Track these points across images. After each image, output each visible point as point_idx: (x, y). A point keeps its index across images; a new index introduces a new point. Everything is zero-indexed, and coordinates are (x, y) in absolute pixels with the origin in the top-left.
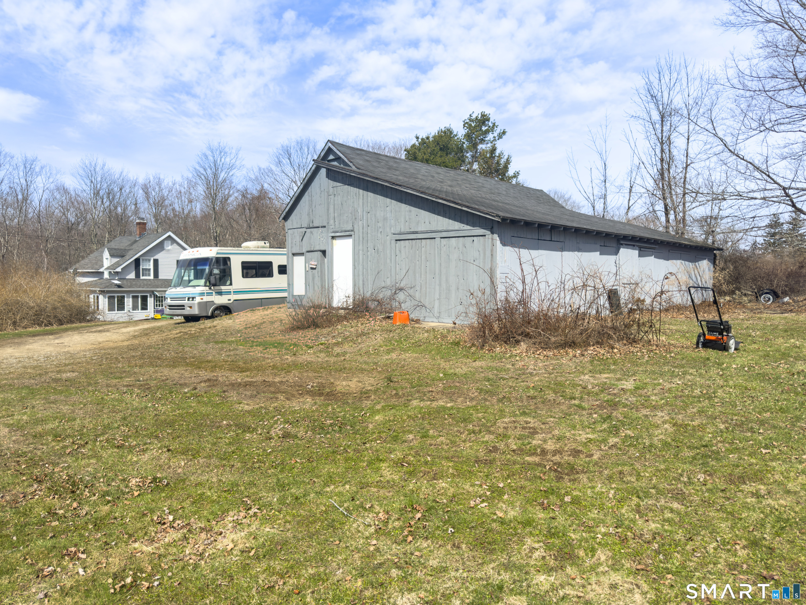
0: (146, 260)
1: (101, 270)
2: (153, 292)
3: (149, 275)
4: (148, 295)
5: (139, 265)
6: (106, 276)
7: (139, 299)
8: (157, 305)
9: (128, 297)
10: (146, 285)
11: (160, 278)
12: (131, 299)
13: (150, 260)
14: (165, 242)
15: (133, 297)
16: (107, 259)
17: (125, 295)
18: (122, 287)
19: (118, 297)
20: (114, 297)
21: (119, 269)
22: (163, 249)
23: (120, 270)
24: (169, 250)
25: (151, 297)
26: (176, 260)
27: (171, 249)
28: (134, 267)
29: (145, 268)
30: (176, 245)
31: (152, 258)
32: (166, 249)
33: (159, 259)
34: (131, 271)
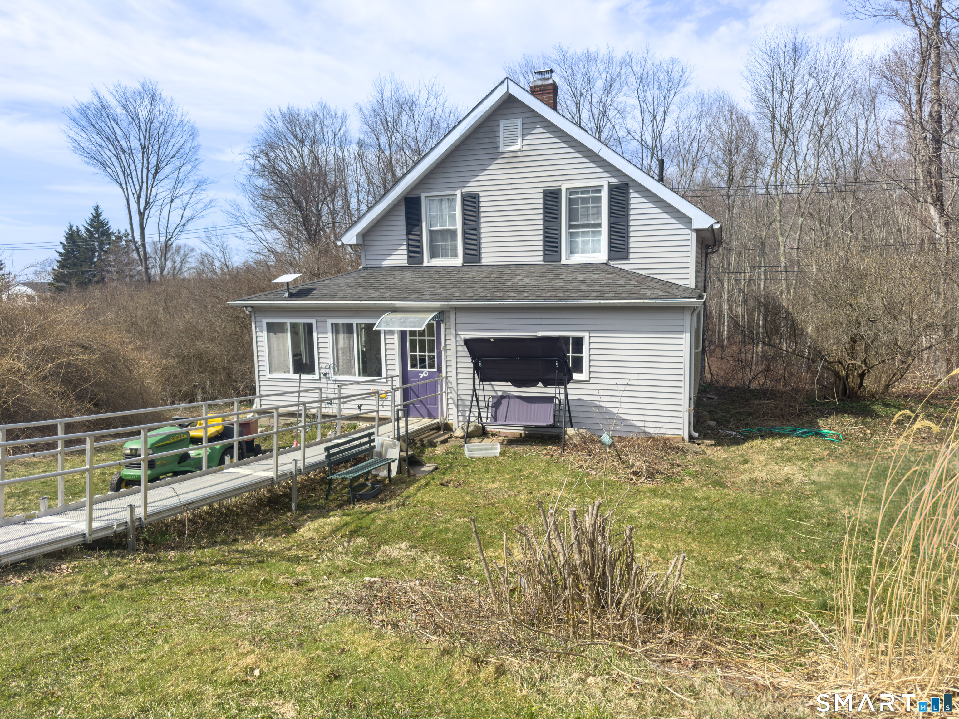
0: (440, 199)
3: (452, 254)
5: (418, 222)
13: (451, 199)
14: (502, 123)
21: (353, 238)
22: (494, 155)
23: (354, 241)
26: (541, 190)
27: (525, 148)
28: (404, 228)
29: (439, 228)
30: (542, 130)
31: (458, 193)
32: (504, 153)
33: (481, 194)
34: (396, 242)
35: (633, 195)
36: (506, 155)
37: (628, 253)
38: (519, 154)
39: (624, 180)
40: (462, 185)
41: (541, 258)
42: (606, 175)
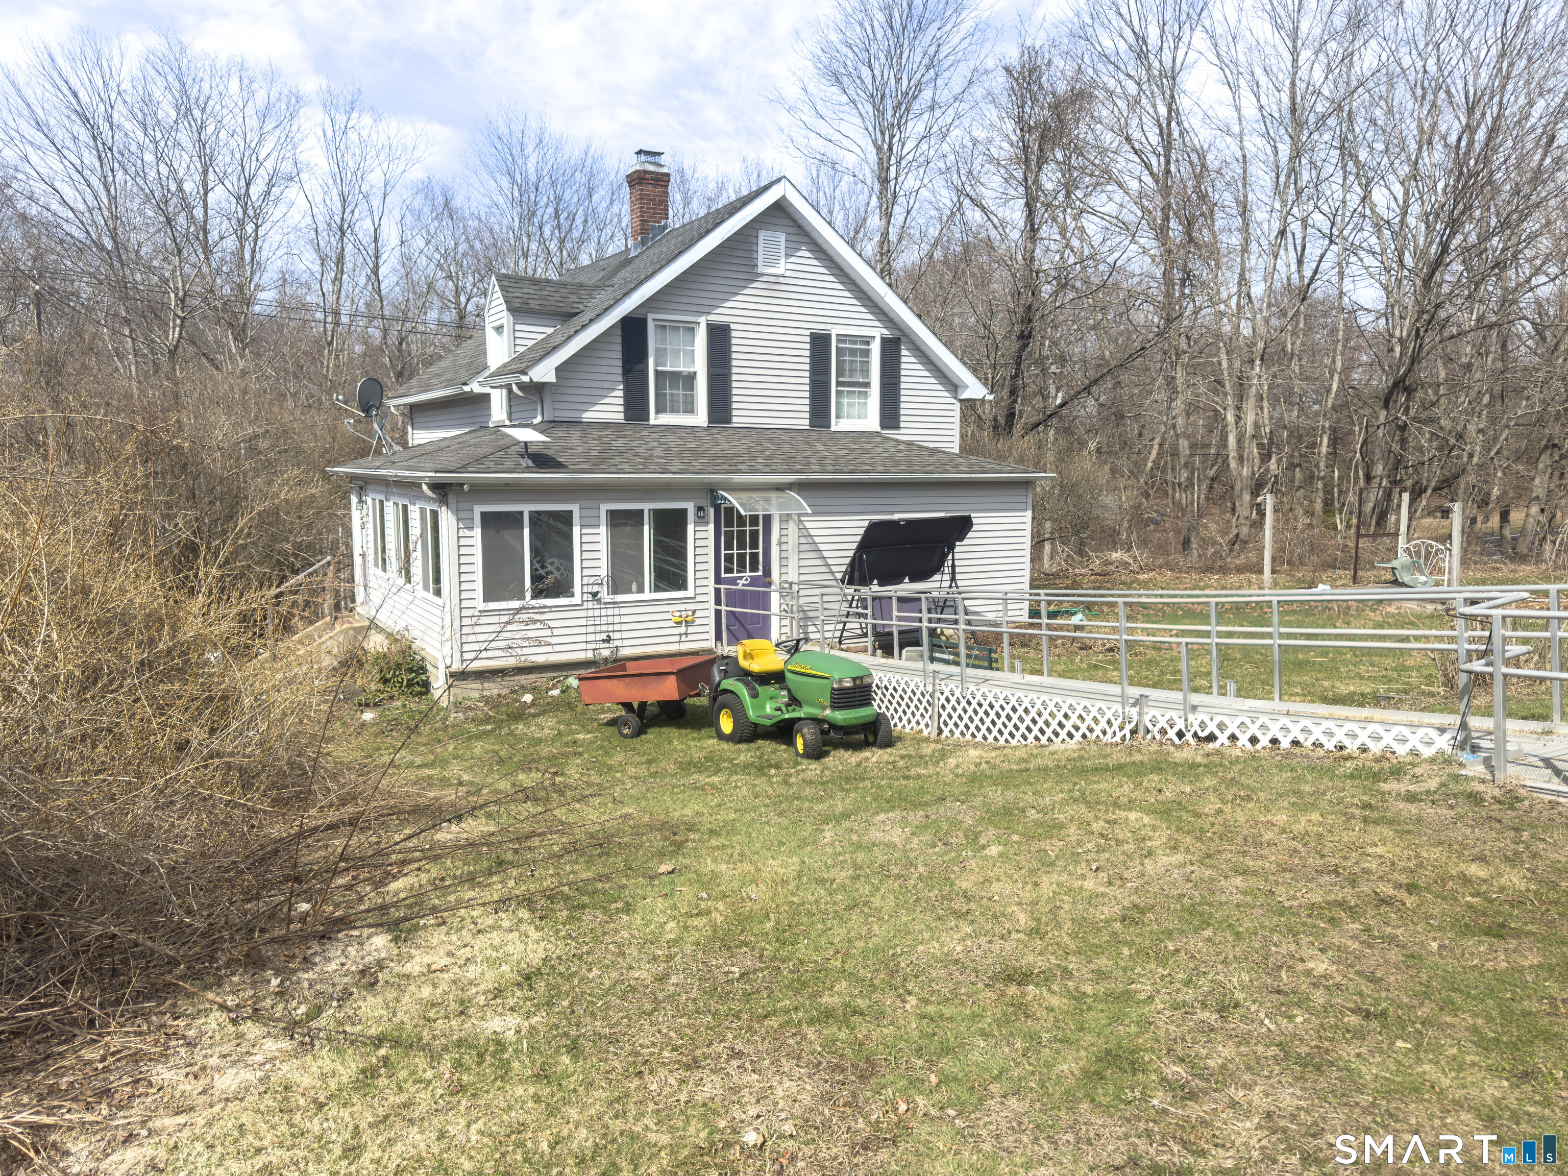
0: (675, 327)
1: (475, 387)
2: (711, 492)
3: (690, 409)
4: (690, 507)
5: (643, 357)
6: (498, 410)
7: (647, 531)
8: (729, 558)
9: (590, 523)
10: (679, 455)
11: (737, 420)
12: (602, 533)
13: (691, 330)
14: (762, 235)
15: (616, 518)
16: (499, 329)
17: (575, 508)
18: (556, 465)
19: (536, 518)
20: (515, 519)
21: (544, 372)
22: (751, 275)
23: (551, 378)
24: (777, 280)
25: (701, 519)
26: (808, 332)
27: (788, 273)
28: (620, 363)
29: (668, 368)
30: (808, 254)
31: (703, 320)
32: (762, 275)
33: (733, 326)
34: (605, 385)
35: (904, 352)
36: (765, 278)
37: (899, 421)
38: (781, 280)
39: (897, 333)
40: (706, 309)
41: (807, 422)
42: (878, 324)
